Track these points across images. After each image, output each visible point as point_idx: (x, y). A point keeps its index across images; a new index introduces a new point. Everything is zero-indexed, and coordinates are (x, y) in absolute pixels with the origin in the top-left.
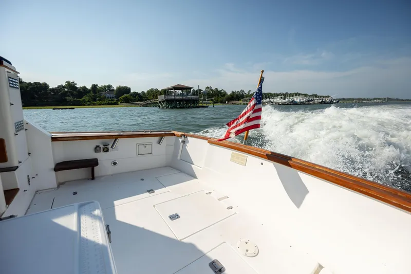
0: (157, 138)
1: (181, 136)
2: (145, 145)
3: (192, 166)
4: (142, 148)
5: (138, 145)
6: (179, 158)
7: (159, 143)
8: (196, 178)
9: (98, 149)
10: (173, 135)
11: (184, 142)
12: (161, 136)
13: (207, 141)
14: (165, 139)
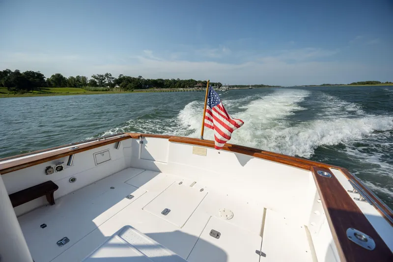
0: (113, 144)
1: (138, 137)
2: (102, 153)
3: (154, 162)
4: (99, 157)
5: (95, 155)
6: (139, 158)
7: (117, 148)
8: (160, 172)
9: (50, 170)
10: (129, 137)
11: (142, 142)
12: (117, 141)
13: (168, 140)
14: (122, 143)
